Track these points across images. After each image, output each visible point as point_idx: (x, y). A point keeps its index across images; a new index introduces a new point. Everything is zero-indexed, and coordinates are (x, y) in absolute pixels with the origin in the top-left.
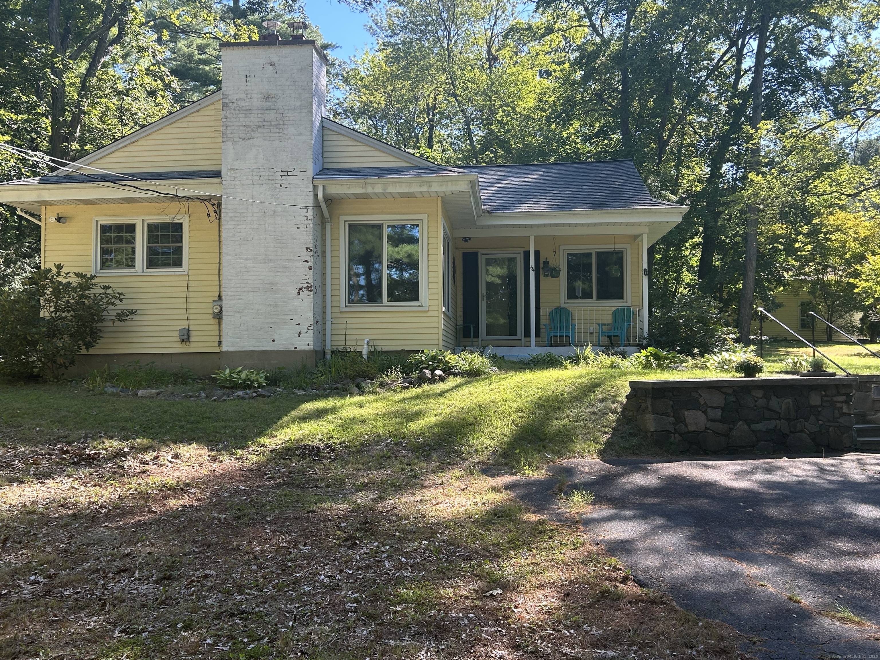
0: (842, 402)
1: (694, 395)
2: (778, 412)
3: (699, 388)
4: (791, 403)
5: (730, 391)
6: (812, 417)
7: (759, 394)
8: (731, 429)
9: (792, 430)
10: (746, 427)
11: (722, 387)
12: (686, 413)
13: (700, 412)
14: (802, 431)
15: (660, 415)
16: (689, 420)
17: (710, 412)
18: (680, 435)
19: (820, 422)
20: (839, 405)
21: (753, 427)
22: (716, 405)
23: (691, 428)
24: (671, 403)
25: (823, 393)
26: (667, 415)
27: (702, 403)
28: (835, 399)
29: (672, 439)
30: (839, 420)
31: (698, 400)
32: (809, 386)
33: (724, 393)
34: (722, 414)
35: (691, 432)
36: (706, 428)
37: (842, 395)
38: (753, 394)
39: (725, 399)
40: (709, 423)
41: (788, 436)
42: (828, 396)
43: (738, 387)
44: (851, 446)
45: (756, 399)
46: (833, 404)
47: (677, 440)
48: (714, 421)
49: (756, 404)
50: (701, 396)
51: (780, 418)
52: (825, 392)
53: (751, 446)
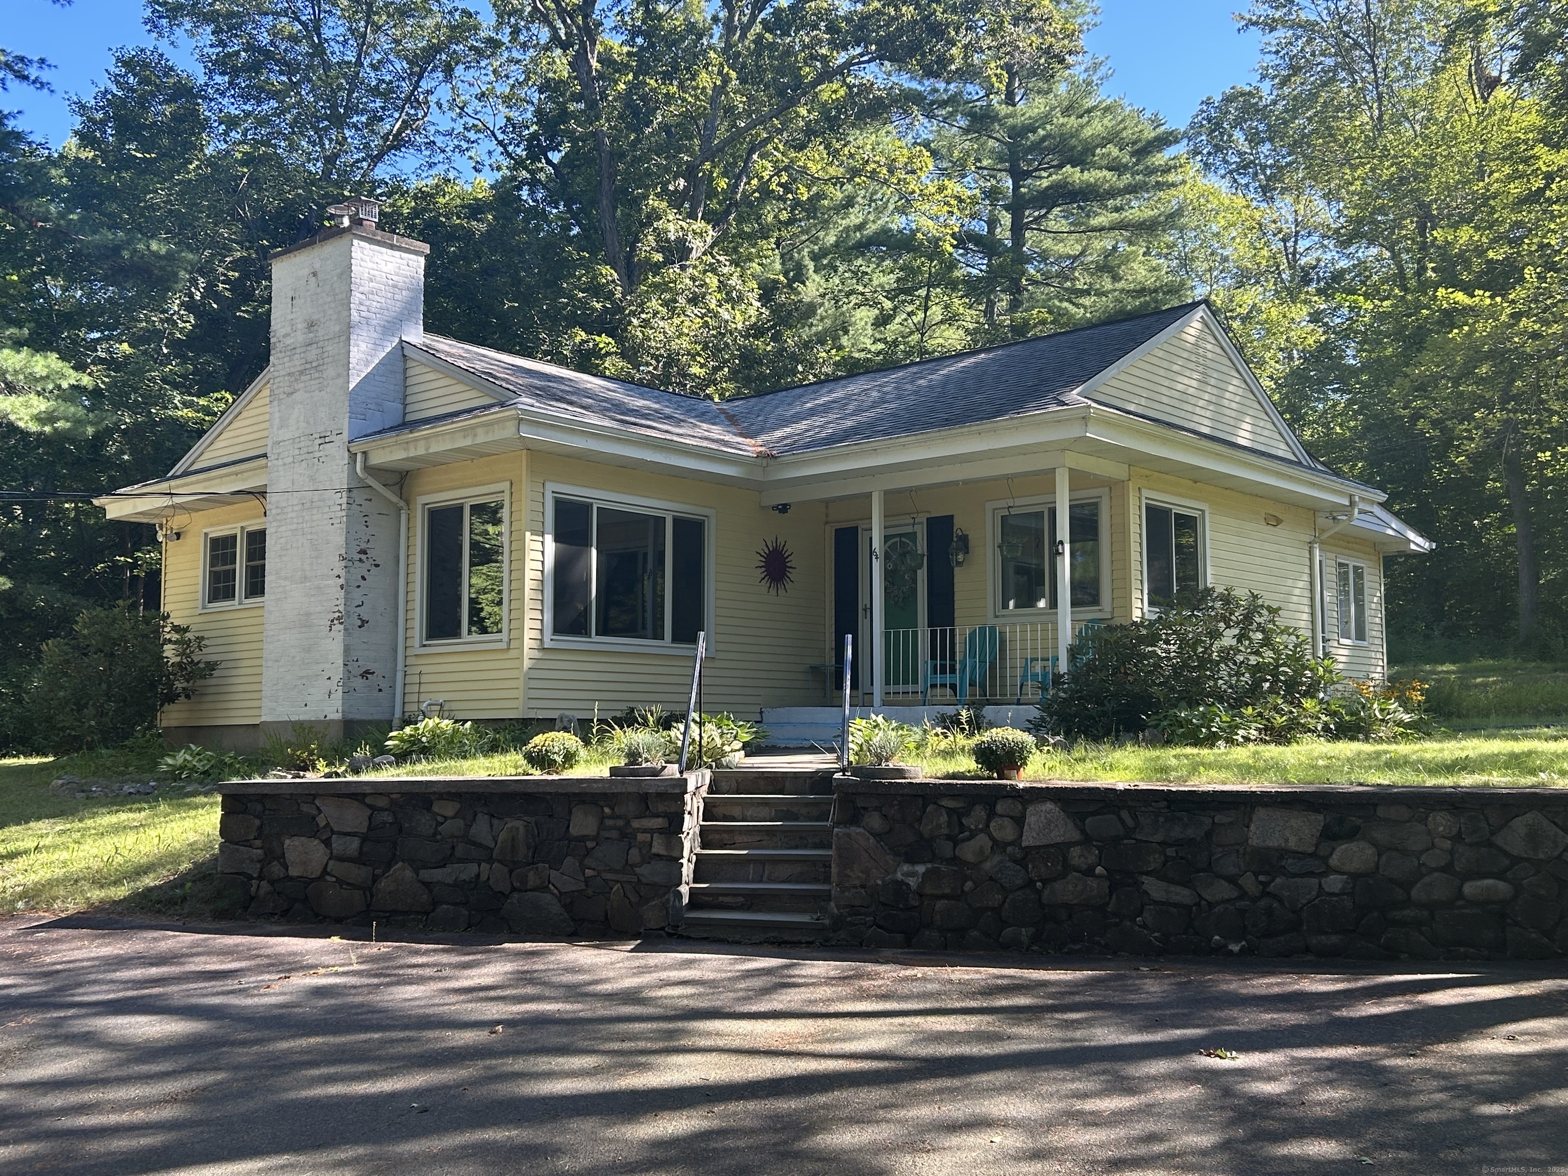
0: (651, 831)
1: (305, 808)
2: (487, 848)
3: (315, 796)
4: (522, 830)
5: (382, 802)
6: (569, 860)
7: (448, 809)
8: (375, 879)
9: (517, 884)
10: (409, 873)
11: (365, 795)
12: (287, 842)
13: (316, 842)
14: (543, 888)
15: (236, 844)
16: (290, 856)
17: (336, 842)
18: (272, 882)
19: (588, 872)
20: (641, 837)
21: (425, 874)
22: (349, 830)
23: (294, 872)
24: (257, 822)
25: (607, 810)
26: (247, 843)
28: (636, 824)
29: (253, 889)
30: (637, 870)
31: (314, 818)
32: (567, 794)
33: (370, 806)
34: (361, 848)
35: (291, 879)
36: (325, 872)
37: (657, 816)
38: (435, 808)
39: (370, 818)
40: (331, 863)
41: (507, 897)
42: (619, 817)
43: (403, 794)
44: (663, 929)
45: (440, 819)
46: (626, 835)
47: (262, 892)
48: (341, 859)
49: (440, 829)
50: (320, 811)
51: (490, 860)
52: (612, 809)
53: (418, 913)
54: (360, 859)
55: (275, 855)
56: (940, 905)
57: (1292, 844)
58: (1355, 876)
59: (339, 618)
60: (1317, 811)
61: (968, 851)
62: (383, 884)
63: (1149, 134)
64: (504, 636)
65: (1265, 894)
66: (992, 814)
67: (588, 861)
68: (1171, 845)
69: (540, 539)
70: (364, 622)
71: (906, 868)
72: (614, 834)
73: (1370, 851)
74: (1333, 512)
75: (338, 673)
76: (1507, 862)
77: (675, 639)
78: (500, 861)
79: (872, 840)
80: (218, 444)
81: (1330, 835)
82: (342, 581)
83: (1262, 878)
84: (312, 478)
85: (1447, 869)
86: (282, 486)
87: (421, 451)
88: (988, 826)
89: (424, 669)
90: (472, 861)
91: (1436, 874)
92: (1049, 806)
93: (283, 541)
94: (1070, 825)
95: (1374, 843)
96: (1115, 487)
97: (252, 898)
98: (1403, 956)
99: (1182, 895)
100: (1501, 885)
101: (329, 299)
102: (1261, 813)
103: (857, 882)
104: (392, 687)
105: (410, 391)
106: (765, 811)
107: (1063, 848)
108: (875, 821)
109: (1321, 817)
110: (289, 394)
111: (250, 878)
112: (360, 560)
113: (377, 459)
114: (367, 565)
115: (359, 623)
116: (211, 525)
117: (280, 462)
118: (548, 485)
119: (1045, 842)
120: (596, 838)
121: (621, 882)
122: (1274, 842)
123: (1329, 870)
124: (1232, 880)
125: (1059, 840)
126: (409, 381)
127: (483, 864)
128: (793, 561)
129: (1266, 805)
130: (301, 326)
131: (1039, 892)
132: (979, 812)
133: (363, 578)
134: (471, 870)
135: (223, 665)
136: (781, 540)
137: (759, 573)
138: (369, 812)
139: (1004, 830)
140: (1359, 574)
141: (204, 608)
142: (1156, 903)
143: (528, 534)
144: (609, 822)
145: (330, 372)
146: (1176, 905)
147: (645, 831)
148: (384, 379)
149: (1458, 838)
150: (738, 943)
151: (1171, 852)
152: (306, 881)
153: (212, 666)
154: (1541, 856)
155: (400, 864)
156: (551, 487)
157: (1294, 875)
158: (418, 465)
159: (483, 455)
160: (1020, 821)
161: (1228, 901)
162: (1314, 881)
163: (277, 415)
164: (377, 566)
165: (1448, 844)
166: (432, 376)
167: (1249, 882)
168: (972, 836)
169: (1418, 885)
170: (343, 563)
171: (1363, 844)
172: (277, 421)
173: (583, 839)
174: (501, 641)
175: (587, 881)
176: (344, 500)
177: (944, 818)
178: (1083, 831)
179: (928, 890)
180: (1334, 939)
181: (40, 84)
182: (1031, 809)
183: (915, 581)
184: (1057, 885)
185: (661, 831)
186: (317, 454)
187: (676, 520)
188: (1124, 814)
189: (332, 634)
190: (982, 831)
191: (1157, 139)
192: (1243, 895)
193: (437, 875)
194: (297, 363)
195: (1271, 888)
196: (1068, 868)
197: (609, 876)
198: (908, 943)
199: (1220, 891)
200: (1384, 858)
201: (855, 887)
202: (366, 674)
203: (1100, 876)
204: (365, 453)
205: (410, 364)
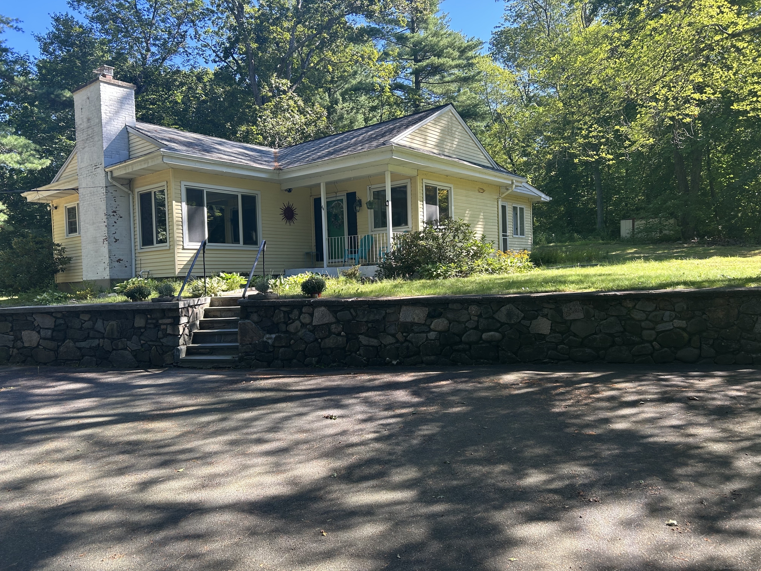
0: (167, 324)
1: (29, 318)
2: (102, 333)
3: (32, 314)
4: (115, 325)
5: (59, 315)
6: (134, 337)
7: (85, 317)
8: (59, 347)
9: (114, 347)
10: (71, 344)
11: (52, 312)
12: (23, 332)
13: (34, 332)
14: (125, 349)
15: (3, 334)
16: (24, 338)
17: (43, 332)
18: (18, 349)
19: (142, 342)
20: (162, 327)
21: (79, 344)
22: (47, 327)
23: (26, 345)
24: (10, 325)
25: (149, 316)
26: (7, 333)
27: (36, 325)
28: (160, 321)
29: (11, 352)
30: (161, 340)
31: (33, 322)
32: (133, 310)
33: (55, 317)
34: (52, 334)
35: (26, 347)
36: (39, 344)
37: (169, 318)
38: (81, 317)
39: (55, 322)
40: (41, 340)
41: (111, 352)
42: (154, 319)
43: (67, 312)
44: (172, 364)
45: (83, 321)
46: (157, 326)
47: (14, 353)
48: (45, 339)
49: (83, 325)
50: (35, 320)
51: (103, 338)
52: (151, 316)
53: (76, 360)
54: (52, 339)
55: (18, 338)
56: (282, 350)
57: (416, 320)
58: (440, 332)
59: (106, 239)
60: (426, 307)
61: (292, 328)
62: (61, 349)
63: (465, 44)
64: (168, 244)
65: (406, 340)
66: (301, 313)
67: (142, 337)
68: (370, 322)
69: (180, 204)
70: (116, 240)
71: (268, 336)
72: (152, 326)
73: (446, 322)
74: (506, 187)
75: (107, 260)
76: (499, 325)
77: (245, 243)
78: (107, 338)
79: (254, 325)
80: (67, 171)
81: (431, 316)
82: (106, 224)
83: (404, 334)
84: (93, 183)
85: (476, 328)
86: (84, 185)
87: (130, 170)
88: (299, 317)
89: (142, 258)
90: (96, 338)
91: (471, 331)
92: (323, 308)
93: (85, 208)
94: (331, 316)
95: (448, 319)
96: (412, 179)
97: (11, 356)
98: (459, 364)
99: (374, 342)
100: (497, 334)
101: (94, 109)
102: (404, 308)
103: (248, 343)
104: (131, 265)
105: (131, 146)
106: (230, 313)
107: (328, 325)
108: (255, 317)
109: (427, 309)
110: (83, 149)
111: (9, 348)
112: (113, 215)
113: (115, 174)
114: (117, 217)
115: (115, 240)
116: (67, 203)
117: (82, 177)
118: (182, 182)
119: (321, 323)
120: (145, 328)
121: (156, 346)
122: (409, 320)
123: (431, 330)
124: (394, 336)
125: (327, 322)
126: (131, 142)
127: (101, 340)
128: (296, 211)
129: (406, 305)
130: (85, 120)
131: (320, 343)
132: (296, 312)
133: (115, 222)
134: (96, 342)
135: (74, 258)
136: (291, 203)
137: (282, 217)
138: (54, 319)
139: (306, 319)
141: (67, 236)
142: (365, 346)
143: (174, 202)
144: (150, 321)
145: (96, 139)
146: (372, 346)
147: (164, 324)
148: (119, 141)
149: (480, 316)
150: (202, 368)
151: (370, 325)
152: (32, 349)
153: (70, 259)
154: (513, 322)
155: (68, 340)
156: (183, 183)
157: (417, 333)
158: (135, 176)
159: (156, 171)
160: (312, 315)
161: (392, 344)
162: (425, 335)
163: (80, 157)
164: (121, 217)
165: (476, 318)
166: (138, 140)
167: (400, 336)
168: (293, 322)
169: (465, 335)
170: (106, 217)
171: (444, 319)
172: (80, 160)
173: (140, 328)
174: (166, 246)
175: (142, 345)
176: (105, 191)
177: (282, 315)
178: (336, 318)
179: (276, 345)
180: (433, 358)
181: (18, 29)
182: (316, 310)
183: (343, 218)
184: (327, 340)
185: (170, 324)
186: (94, 173)
187: (243, 196)
188: (352, 311)
189: (104, 245)
190: (297, 319)
191: (468, 46)
192: (397, 341)
193: (83, 344)
194: (85, 135)
195: (408, 338)
196: (330, 333)
197: (151, 343)
198: (269, 366)
199: (389, 340)
200: (452, 325)
201: (247, 344)
202: (119, 261)
203: (343, 336)
204: (111, 172)
205: (130, 135)
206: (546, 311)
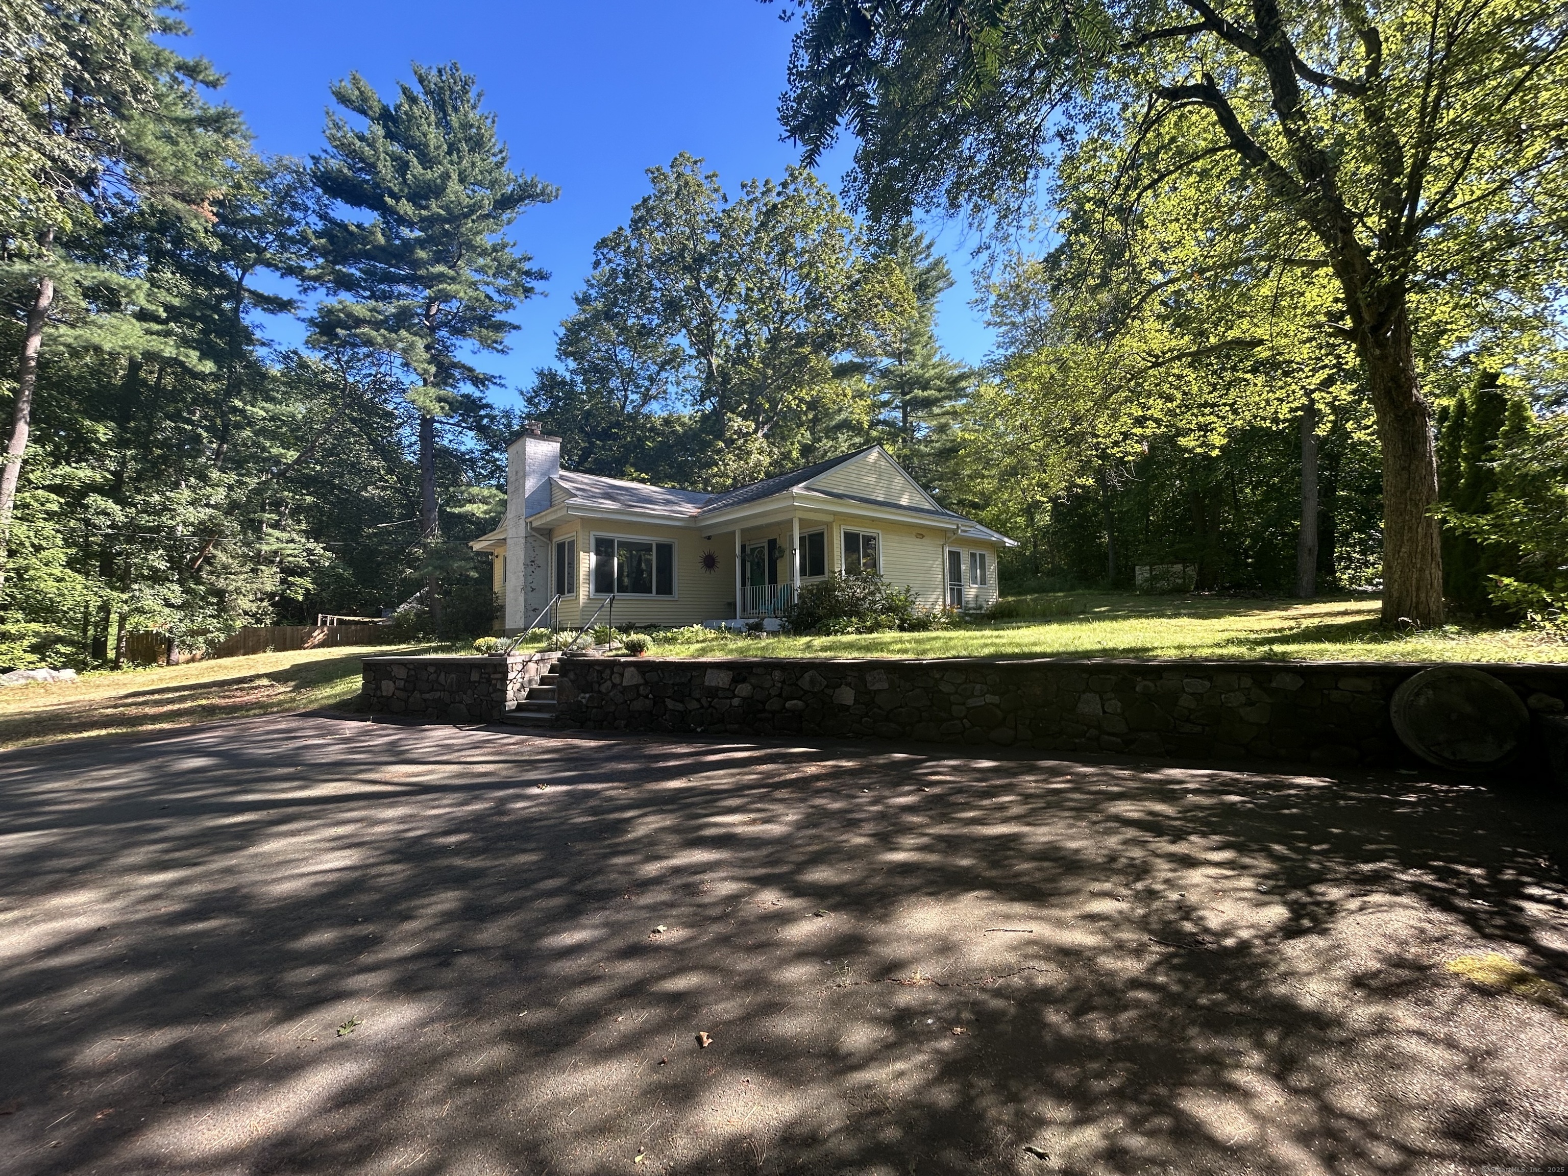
0: (497, 679)
1: (388, 669)
2: (443, 685)
3: (391, 664)
6: (470, 691)
7: (431, 669)
8: (409, 697)
9: (453, 701)
10: (419, 696)
11: (406, 664)
12: (382, 682)
13: (391, 682)
14: (461, 702)
15: (367, 683)
16: (383, 688)
17: (397, 683)
18: (378, 698)
19: (476, 696)
20: (494, 682)
21: (425, 696)
22: (401, 678)
23: (384, 694)
24: (374, 674)
26: (370, 682)
27: (393, 675)
28: (492, 677)
30: (492, 696)
31: (391, 673)
32: (469, 664)
33: (407, 668)
34: (404, 685)
35: (384, 697)
36: (393, 694)
37: (499, 673)
38: (428, 669)
39: (407, 673)
40: (395, 691)
41: (449, 705)
42: (487, 674)
43: (418, 664)
44: (499, 720)
45: (429, 674)
46: (489, 681)
47: (374, 702)
48: (399, 689)
49: (429, 677)
50: (392, 670)
51: (444, 690)
52: (484, 671)
53: (421, 711)
54: (404, 690)
55: (378, 688)
56: (594, 710)
57: (721, 685)
58: (744, 699)
59: (524, 588)
60: (731, 670)
61: (603, 689)
62: (411, 700)
63: (955, 375)
65: (710, 706)
66: (612, 673)
67: (476, 692)
68: (676, 685)
69: (588, 555)
71: (582, 695)
72: (485, 681)
73: (750, 688)
74: (954, 532)
75: (522, 609)
76: (803, 693)
77: (658, 593)
78: (447, 691)
79: (570, 683)
81: (735, 681)
82: (524, 573)
83: (709, 699)
84: (518, 533)
85: (780, 695)
88: (612, 677)
90: (439, 691)
91: (775, 698)
92: (633, 668)
93: (512, 558)
94: (641, 677)
95: (751, 685)
96: (829, 525)
97: (372, 704)
99: (680, 707)
100: (800, 703)
101: (521, 462)
102: (708, 671)
103: (564, 701)
107: (637, 686)
108: (572, 676)
109: (730, 673)
110: (514, 505)
111: (367, 699)
112: (531, 565)
113: (536, 524)
114: (534, 567)
115: (532, 590)
116: (502, 552)
118: (593, 533)
119: (631, 684)
120: (479, 682)
121: (486, 700)
122: (714, 684)
123: (735, 696)
124: (698, 700)
125: (636, 683)
126: (553, 493)
127: (442, 692)
129: (710, 668)
130: (515, 474)
131: (629, 706)
132: (608, 671)
133: (533, 572)
134: (438, 694)
136: (710, 551)
137: (701, 565)
139: (617, 679)
140: (982, 557)
141: (501, 585)
142: (671, 710)
144: (482, 675)
146: (678, 711)
147: (495, 679)
148: (541, 493)
149: (783, 682)
151: (676, 688)
152: (388, 698)
154: (816, 690)
155: (416, 691)
157: (722, 698)
158: (552, 526)
160: (622, 675)
161: (697, 709)
162: (729, 701)
164: (538, 567)
165: (780, 685)
167: (704, 701)
168: (606, 682)
169: (768, 703)
170: (526, 567)
171: (747, 685)
173: (475, 682)
174: (573, 596)
175: (475, 699)
176: (525, 541)
177: (596, 674)
178: (645, 679)
179: (589, 705)
182: (627, 670)
183: (764, 566)
184: (635, 702)
185: (500, 679)
186: (519, 524)
187: (657, 545)
188: (659, 672)
190: (609, 679)
192: (702, 707)
193: (427, 696)
195: (712, 704)
196: (639, 695)
197: (482, 698)
199: (694, 705)
200: (755, 691)
201: (564, 703)
202: (534, 610)
203: (650, 699)
204: (531, 522)
205: (553, 486)
206: (849, 679)
